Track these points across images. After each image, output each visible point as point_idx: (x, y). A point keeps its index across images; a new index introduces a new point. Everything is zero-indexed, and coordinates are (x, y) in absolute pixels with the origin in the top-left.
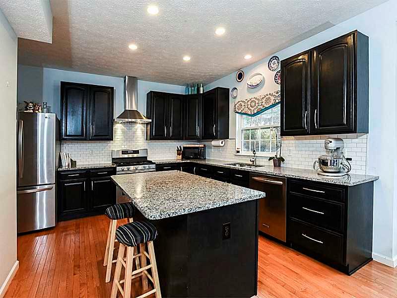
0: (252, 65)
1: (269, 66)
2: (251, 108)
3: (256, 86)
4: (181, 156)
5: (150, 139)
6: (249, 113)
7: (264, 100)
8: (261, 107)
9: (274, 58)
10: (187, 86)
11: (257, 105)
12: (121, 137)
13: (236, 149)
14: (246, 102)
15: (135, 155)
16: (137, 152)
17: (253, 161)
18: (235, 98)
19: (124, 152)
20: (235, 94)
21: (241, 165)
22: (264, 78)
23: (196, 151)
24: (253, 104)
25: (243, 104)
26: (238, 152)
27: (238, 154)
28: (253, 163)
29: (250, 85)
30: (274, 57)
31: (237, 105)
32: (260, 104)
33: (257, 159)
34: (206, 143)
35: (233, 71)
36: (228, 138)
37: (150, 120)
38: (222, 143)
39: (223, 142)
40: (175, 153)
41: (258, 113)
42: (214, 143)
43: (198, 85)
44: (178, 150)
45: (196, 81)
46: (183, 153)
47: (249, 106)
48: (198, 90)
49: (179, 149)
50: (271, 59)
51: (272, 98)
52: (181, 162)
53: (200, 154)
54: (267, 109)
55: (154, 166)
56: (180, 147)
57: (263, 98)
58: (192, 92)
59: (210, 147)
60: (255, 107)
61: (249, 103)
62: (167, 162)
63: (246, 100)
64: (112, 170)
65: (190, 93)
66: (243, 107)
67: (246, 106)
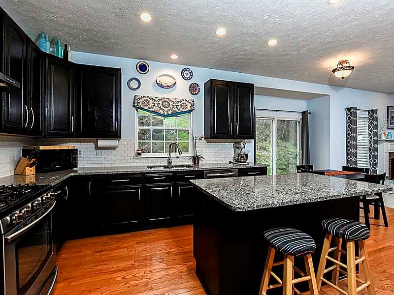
1: (182, 74)
2: (163, 108)
4: (34, 168)
6: (161, 112)
7: (179, 104)
8: (177, 110)
11: (171, 106)
13: (136, 151)
18: (134, 89)
24: (166, 104)
25: (151, 101)
26: (140, 154)
27: (139, 157)
29: (159, 84)
31: (142, 100)
32: (175, 107)
36: (120, 138)
41: (173, 115)
47: (161, 105)
54: (182, 113)
57: (178, 102)
60: (169, 108)
61: (161, 102)
63: (156, 98)
66: (152, 105)
67: (156, 105)
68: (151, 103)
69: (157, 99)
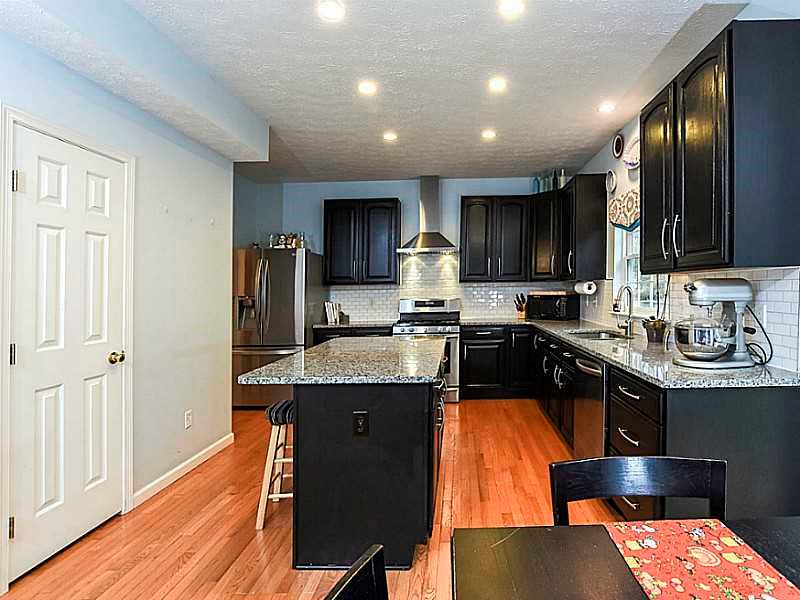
2: (627, 213)
4: (524, 313)
5: (461, 281)
6: (625, 224)
11: (634, 206)
13: (613, 301)
14: (622, 199)
15: (438, 309)
16: (441, 303)
17: (626, 328)
18: (613, 192)
19: (418, 304)
20: (612, 184)
24: (630, 204)
25: (619, 205)
26: (615, 307)
28: (627, 332)
29: (630, 164)
31: (611, 208)
36: (604, 278)
38: (590, 288)
39: (593, 287)
42: (578, 287)
43: (556, 172)
44: (517, 302)
45: (556, 164)
46: (529, 306)
47: (626, 209)
48: (555, 181)
49: (520, 299)
52: (525, 324)
56: (522, 295)
58: (544, 188)
60: (632, 211)
61: (626, 203)
63: (622, 196)
65: (541, 191)
66: (618, 212)
67: (622, 210)
68: (618, 209)
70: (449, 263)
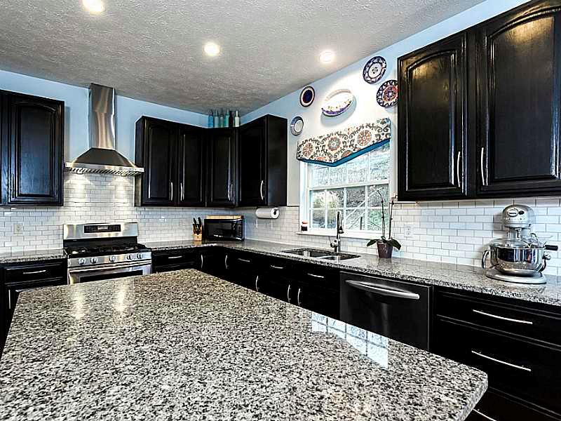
0: (332, 75)
1: (364, 75)
2: (329, 151)
3: (338, 112)
4: (200, 235)
5: (143, 205)
6: (327, 159)
7: (356, 137)
8: (351, 149)
9: (376, 61)
10: (212, 114)
11: (342, 145)
12: (84, 200)
13: (301, 224)
14: (320, 140)
15: (113, 234)
16: (117, 228)
17: (335, 247)
18: (297, 134)
19: (88, 229)
20: (297, 127)
21: (313, 253)
22: (354, 97)
23: (229, 226)
24: (334, 144)
25: (314, 145)
26: (304, 229)
27: (304, 232)
28: (336, 250)
29: (327, 112)
30: (375, 58)
31: (302, 147)
32: (348, 144)
33: (342, 243)
34: (247, 213)
35: (294, 87)
36: (286, 205)
37: (142, 170)
38: (275, 213)
39: (277, 212)
40: (191, 229)
41: (345, 160)
42: (260, 212)
43: (230, 112)
44: (195, 225)
45: (228, 105)
46: (206, 229)
47: (327, 148)
48: (231, 120)
49: (198, 223)
50: (369, 62)
51: (374, 132)
52: (202, 246)
53: (233, 231)
54: (361, 152)
55: (148, 255)
56: (199, 218)
57: (354, 133)
58: (219, 124)
59: (252, 220)
60: (339, 149)
61: (326, 143)
62: (175, 246)
63: (320, 137)
64: (58, 264)
65: (216, 126)
66: (315, 150)
67: (321, 149)
68: (314, 148)
69: (322, 138)
70: (122, 186)
